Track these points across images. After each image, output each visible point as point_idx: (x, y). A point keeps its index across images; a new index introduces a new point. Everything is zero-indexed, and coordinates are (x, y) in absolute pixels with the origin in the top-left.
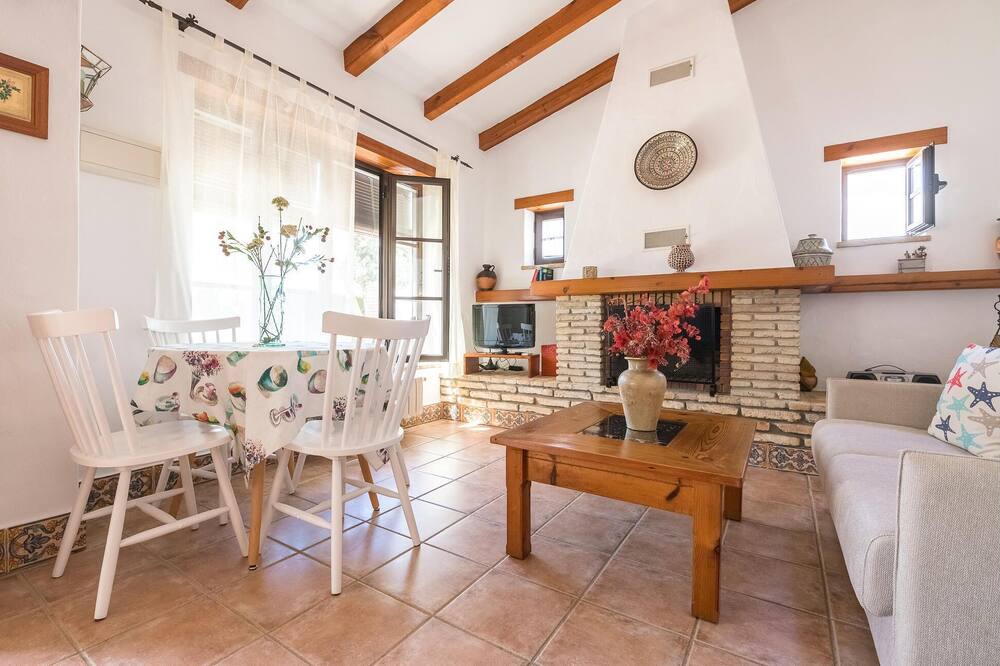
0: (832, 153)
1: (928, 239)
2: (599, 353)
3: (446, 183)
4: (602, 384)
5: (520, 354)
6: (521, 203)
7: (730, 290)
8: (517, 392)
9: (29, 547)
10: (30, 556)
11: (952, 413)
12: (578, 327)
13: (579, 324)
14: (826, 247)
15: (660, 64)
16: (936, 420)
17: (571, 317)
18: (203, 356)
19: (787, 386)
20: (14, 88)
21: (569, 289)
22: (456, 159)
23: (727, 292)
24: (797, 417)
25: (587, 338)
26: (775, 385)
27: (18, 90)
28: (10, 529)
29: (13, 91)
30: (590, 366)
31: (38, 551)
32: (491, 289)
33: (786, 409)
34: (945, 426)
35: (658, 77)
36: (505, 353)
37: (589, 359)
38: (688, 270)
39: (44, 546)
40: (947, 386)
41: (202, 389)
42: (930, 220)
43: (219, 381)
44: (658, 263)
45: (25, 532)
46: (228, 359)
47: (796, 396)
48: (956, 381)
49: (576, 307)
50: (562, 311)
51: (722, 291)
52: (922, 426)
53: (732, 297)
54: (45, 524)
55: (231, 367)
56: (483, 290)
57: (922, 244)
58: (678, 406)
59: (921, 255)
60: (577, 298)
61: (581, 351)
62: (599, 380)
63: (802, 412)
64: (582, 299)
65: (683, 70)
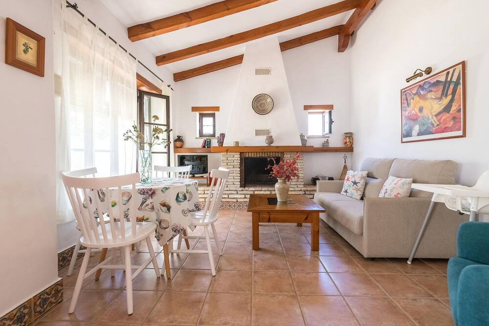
0: (306, 108)
1: (329, 137)
2: (239, 175)
3: (167, 98)
4: (241, 187)
5: (203, 177)
6: (194, 109)
7: (283, 152)
8: (204, 193)
9: (41, 305)
10: (42, 310)
11: (348, 188)
12: (231, 165)
13: (231, 164)
14: (306, 138)
15: (259, 67)
16: (343, 190)
17: (228, 161)
18: (150, 190)
19: (301, 183)
20: (30, 48)
21: (228, 150)
22: (169, 86)
23: (283, 153)
24: (304, 193)
25: (234, 169)
26: (297, 183)
27: (32, 49)
28: (34, 297)
29: (29, 49)
30: (236, 180)
31: (45, 306)
32: (181, 147)
33: (301, 191)
34: (346, 192)
35: (259, 72)
36: (194, 176)
37: (235, 177)
38: (272, 145)
39: (47, 303)
40: (345, 181)
41: (148, 205)
42: (330, 132)
43: (156, 201)
44: (261, 141)
45: (40, 298)
46: (162, 190)
47: (303, 186)
48: (348, 179)
49: (229, 157)
50: (224, 159)
51: (281, 152)
52: (339, 192)
53: (284, 154)
54: (47, 291)
55: (162, 194)
56: (177, 147)
57: (328, 138)
58: (268, 193)
59: (327, 142)
60: (230, 153)
61: (232, 175)
62: (239, 186)
63: (305, 191)
64: (232, 154)
65: (267, 72)
